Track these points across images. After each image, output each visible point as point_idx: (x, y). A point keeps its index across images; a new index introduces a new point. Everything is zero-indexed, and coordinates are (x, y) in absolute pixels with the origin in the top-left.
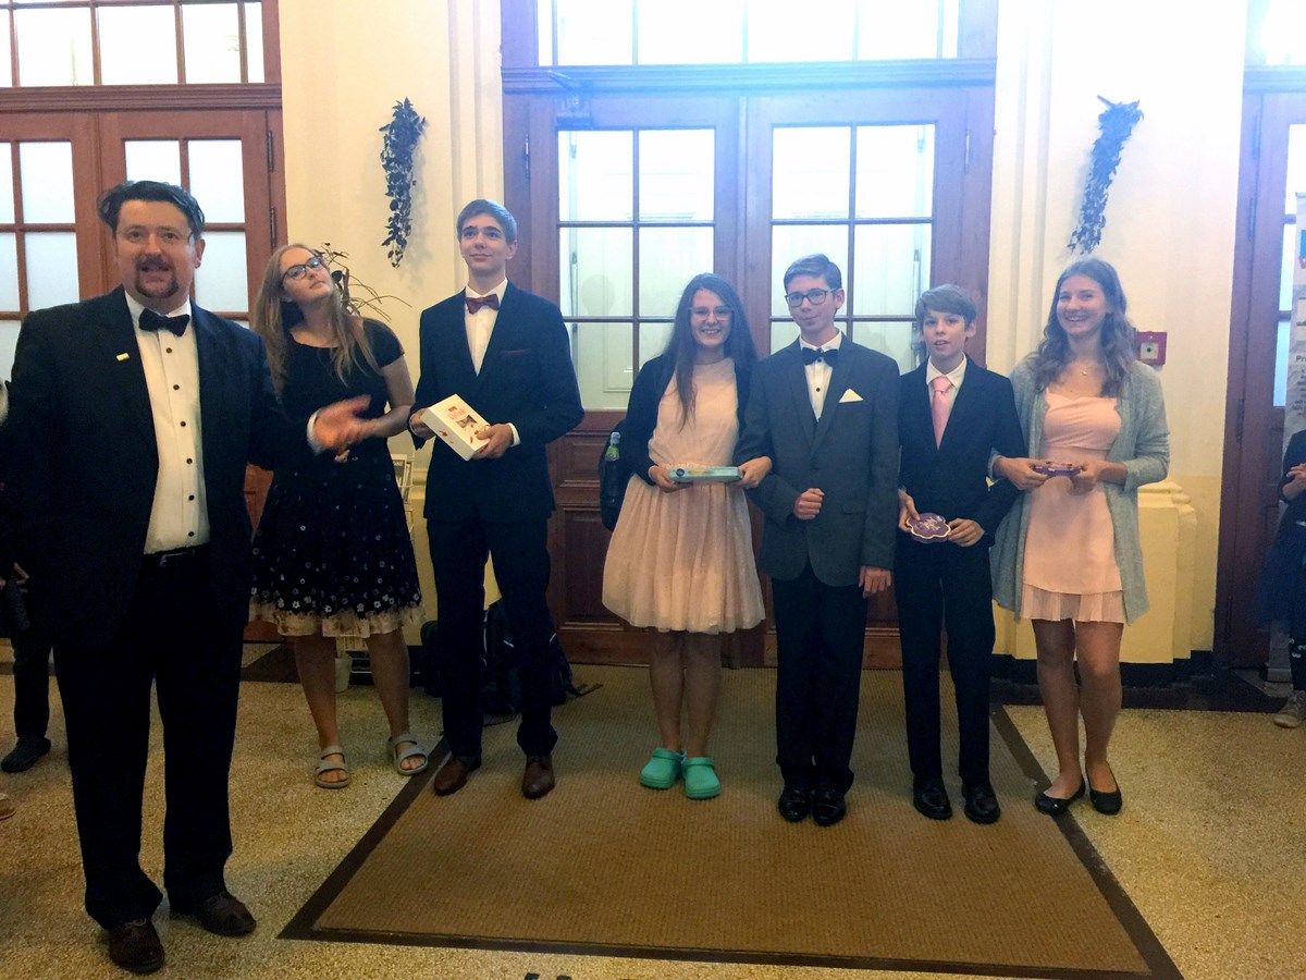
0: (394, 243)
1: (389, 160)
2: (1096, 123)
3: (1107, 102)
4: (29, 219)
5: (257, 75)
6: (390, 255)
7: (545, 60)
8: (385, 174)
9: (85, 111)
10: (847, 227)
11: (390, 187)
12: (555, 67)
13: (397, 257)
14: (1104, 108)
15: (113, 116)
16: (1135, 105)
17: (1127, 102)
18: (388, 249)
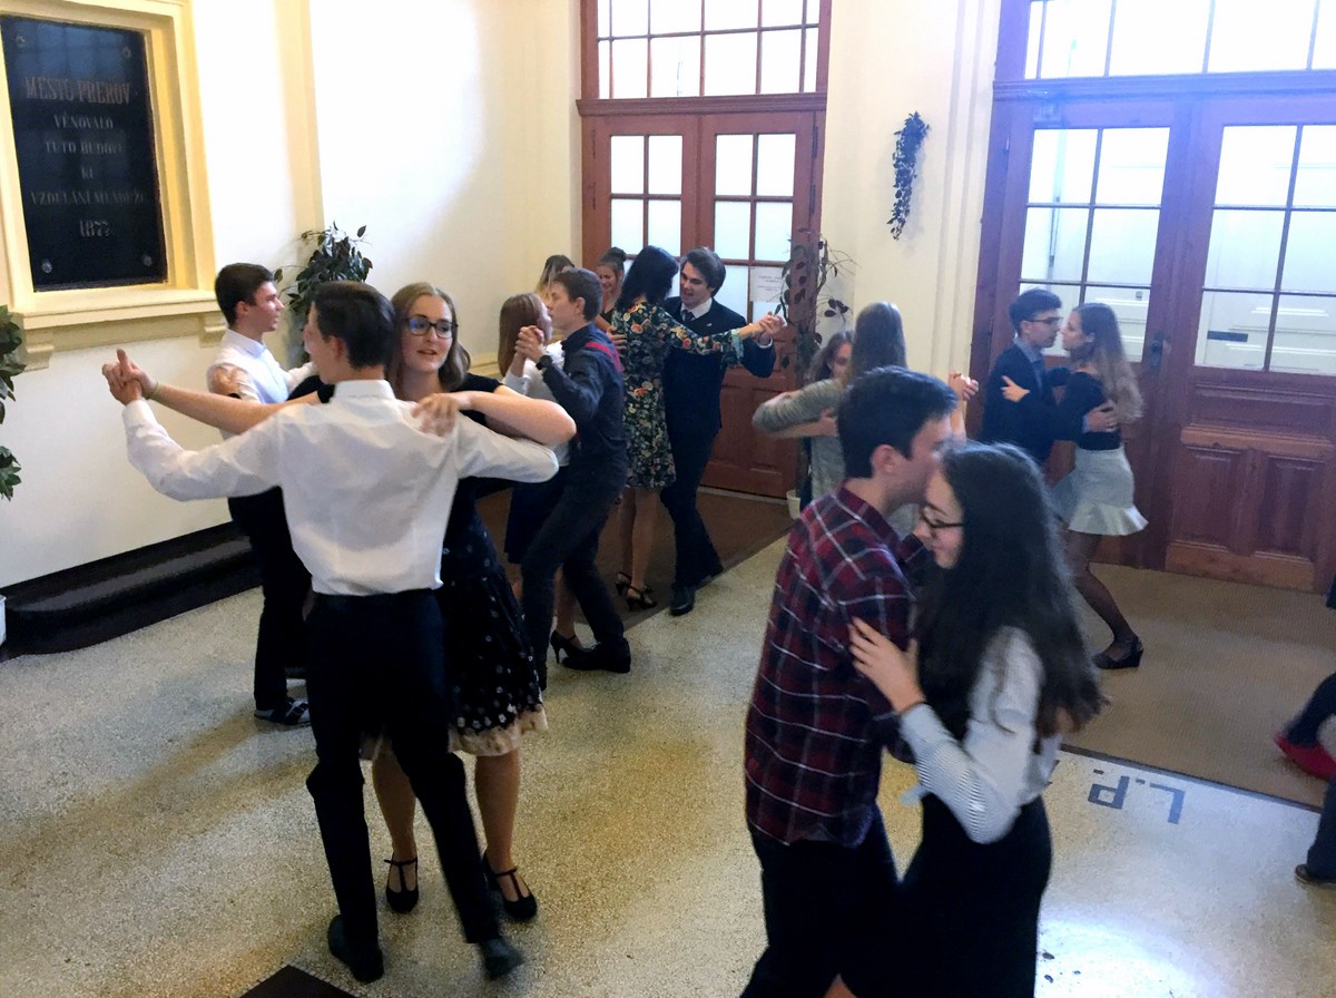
0: (896, 223)
1: (898, 160)
4: (652, 191)
5: (810, 87)
6: (893, 230)
7: (1030, 74)
8: (894, 170)
9: (693, 113)
10: (1282, 213)
11: (898, 181)
12: (1038, 80)
13: (897, 233)
15: (709, 117)
18: (892, 226)
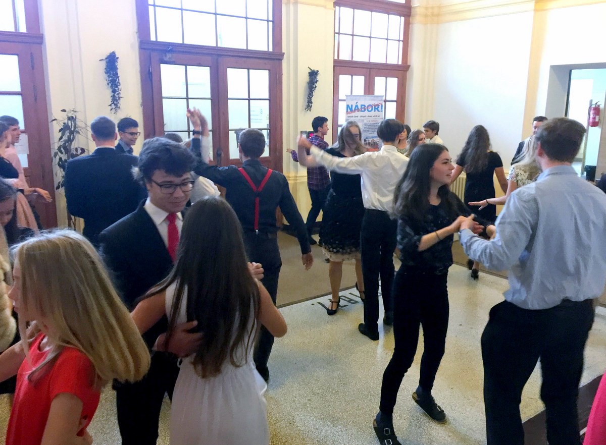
2: (308, 74)
3: (310, 69)
6: (111, 110)
7: (153, 38)
10: (247, 101)
11: (111, 84)
12: (156, 41)
14: (310, 71)
16: (318, 71)
17: (316, 70)
18: (112, 107)
